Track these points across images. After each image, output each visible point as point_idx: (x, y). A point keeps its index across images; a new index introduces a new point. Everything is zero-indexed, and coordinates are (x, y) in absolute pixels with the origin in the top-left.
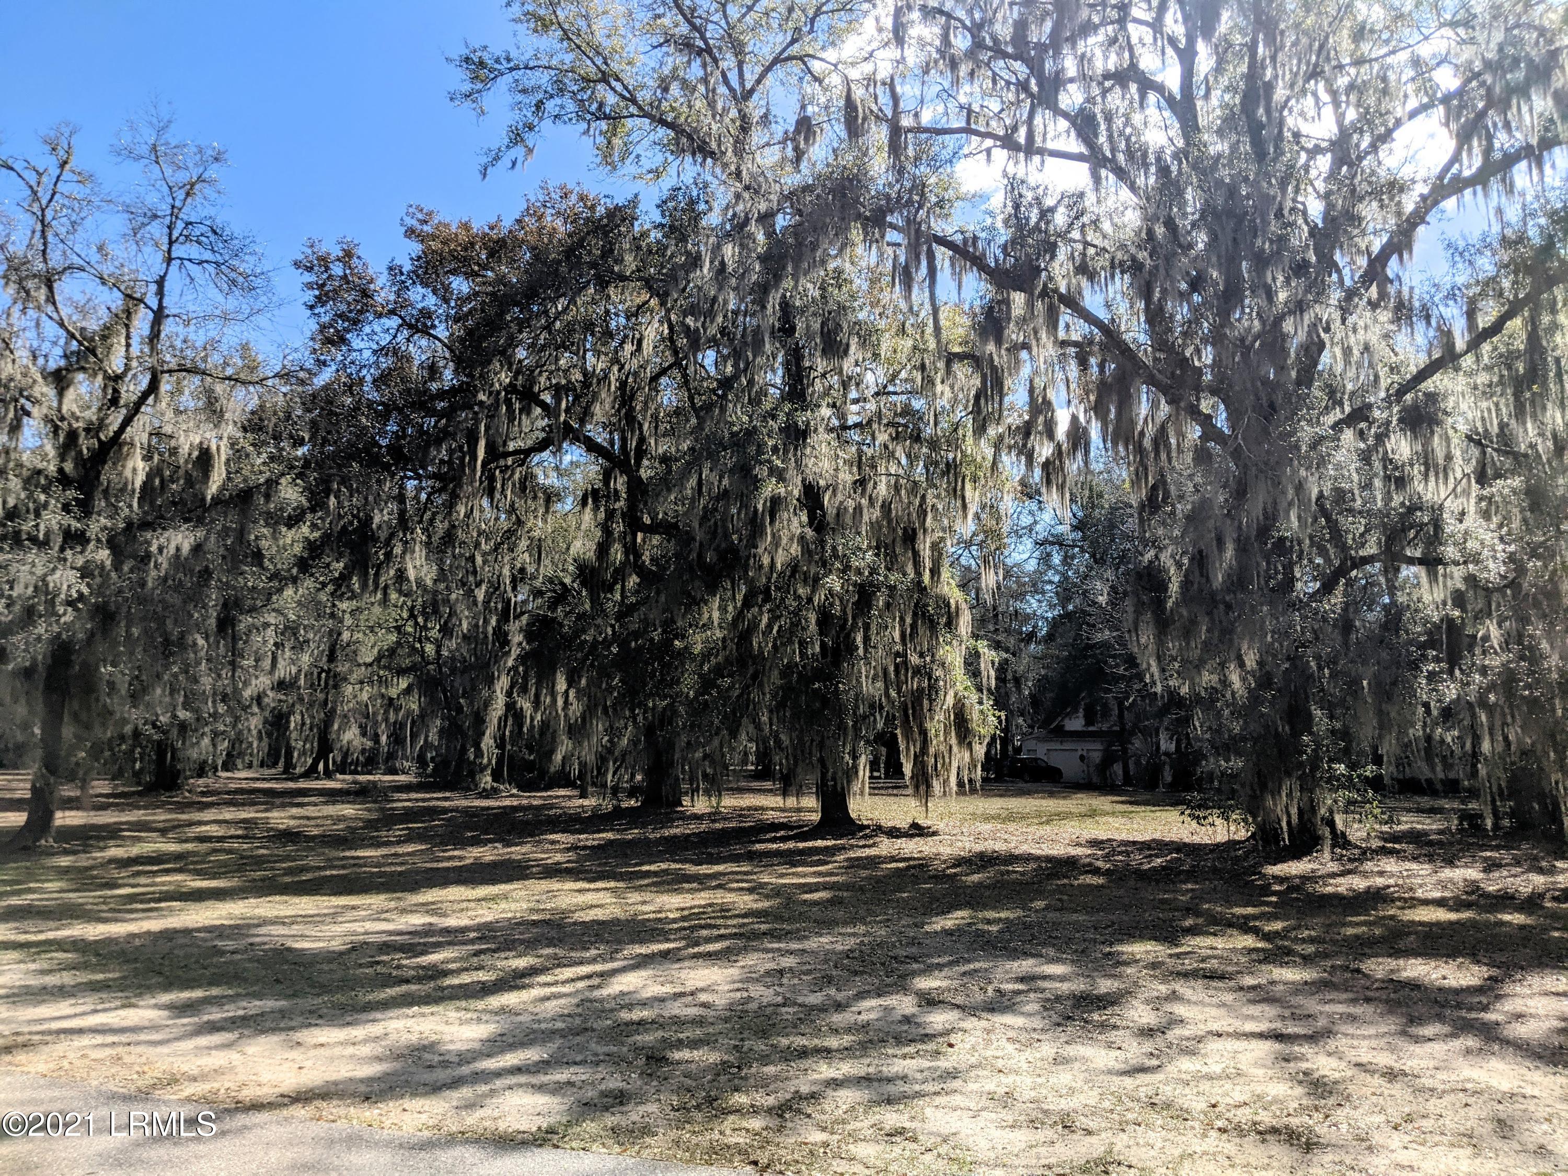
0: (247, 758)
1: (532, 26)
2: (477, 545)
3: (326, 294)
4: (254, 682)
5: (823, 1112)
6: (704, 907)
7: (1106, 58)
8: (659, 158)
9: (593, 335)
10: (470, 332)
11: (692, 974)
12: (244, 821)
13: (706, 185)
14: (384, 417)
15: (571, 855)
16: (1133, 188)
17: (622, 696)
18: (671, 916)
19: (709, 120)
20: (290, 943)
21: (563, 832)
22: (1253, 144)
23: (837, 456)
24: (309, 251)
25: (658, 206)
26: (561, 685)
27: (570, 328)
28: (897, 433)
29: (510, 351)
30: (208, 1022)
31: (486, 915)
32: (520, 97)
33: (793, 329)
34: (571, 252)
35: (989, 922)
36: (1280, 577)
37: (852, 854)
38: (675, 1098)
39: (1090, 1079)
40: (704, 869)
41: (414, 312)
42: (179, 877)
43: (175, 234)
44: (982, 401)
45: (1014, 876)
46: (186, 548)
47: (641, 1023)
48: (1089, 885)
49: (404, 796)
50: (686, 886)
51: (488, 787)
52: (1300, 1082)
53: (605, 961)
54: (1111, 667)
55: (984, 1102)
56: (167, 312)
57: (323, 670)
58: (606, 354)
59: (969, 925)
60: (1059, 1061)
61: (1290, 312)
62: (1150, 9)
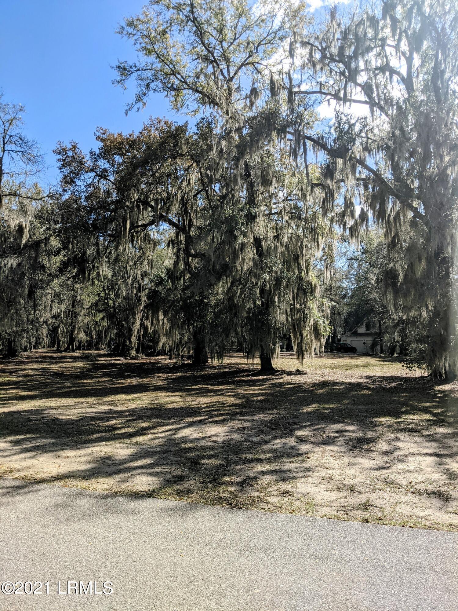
0: (42, 344)
1: (145, 52)
2: (128, 262)
3: (66, 163)
4: (44, 315)
5: (258, 484)
6: (215, 402)
7: (377, 61)
8: (196, 106)
9: (170, 178)
10: (122, 178)
11: (210, 429)
12: (42, 369)
13: (215, 117)
14: (90, 212)
15: (166, 382)
16: (387, 114)
17: (184, 321)
18: (203, 406)
19: (215, 90)
20: (57, 417)
21: (163, 373)
22: (436, 96)
23: (267, 226)
24: (59, 146)
25: (196, 126)
26: (161, 317)
27: (162, 175)
28: (292, 216)
29: (138, 185)
30: (25, 448)
31: (132, 406)
32: (140, 82)
33: (250, 175)
34: (162, 145)
35: (325, 409)
36: (444, 273)
37: (273, 382)
38: (201, 478)
39: (363, 470)
40: (216, 388)
41: (101, 170)
42: (16, 391)
43: (6, 140)
44: (326, 203)
45: (336, 391)
46: (15, 265)
47: (190, 448)
48: (365, 394)
49: (102, 359)
50: (209, 394)
51: (134, 355)
52: (445, 473)
53: (176, 424)
54: (376, 308)
55: (321, 481)
56: (4, 171)
57: (70, 311)
58: (176, 186)
59: (317, 410)
60: (350, 464)
61: (450, 166)
62: (394, 40)
